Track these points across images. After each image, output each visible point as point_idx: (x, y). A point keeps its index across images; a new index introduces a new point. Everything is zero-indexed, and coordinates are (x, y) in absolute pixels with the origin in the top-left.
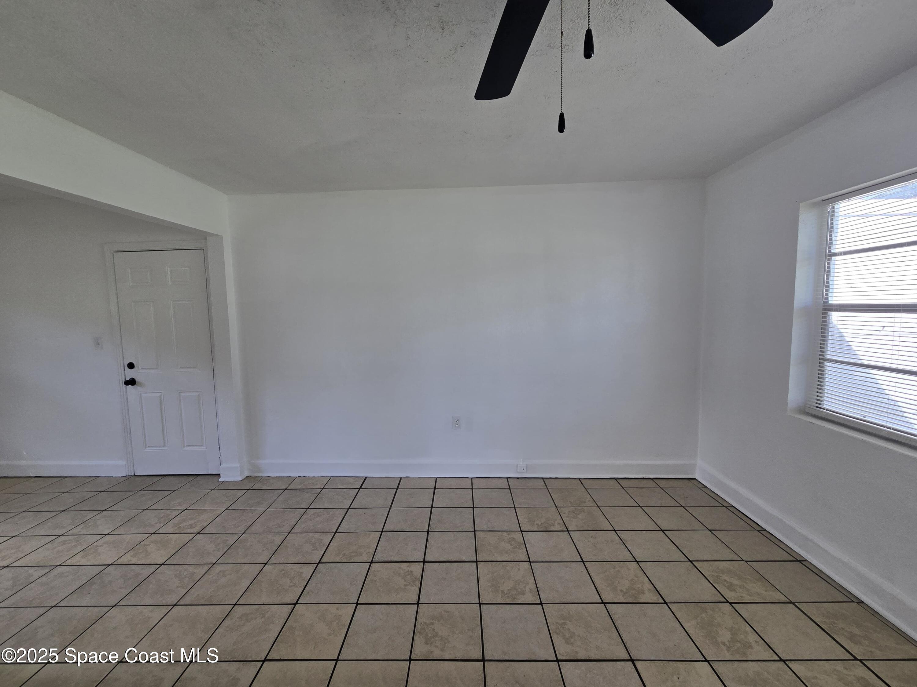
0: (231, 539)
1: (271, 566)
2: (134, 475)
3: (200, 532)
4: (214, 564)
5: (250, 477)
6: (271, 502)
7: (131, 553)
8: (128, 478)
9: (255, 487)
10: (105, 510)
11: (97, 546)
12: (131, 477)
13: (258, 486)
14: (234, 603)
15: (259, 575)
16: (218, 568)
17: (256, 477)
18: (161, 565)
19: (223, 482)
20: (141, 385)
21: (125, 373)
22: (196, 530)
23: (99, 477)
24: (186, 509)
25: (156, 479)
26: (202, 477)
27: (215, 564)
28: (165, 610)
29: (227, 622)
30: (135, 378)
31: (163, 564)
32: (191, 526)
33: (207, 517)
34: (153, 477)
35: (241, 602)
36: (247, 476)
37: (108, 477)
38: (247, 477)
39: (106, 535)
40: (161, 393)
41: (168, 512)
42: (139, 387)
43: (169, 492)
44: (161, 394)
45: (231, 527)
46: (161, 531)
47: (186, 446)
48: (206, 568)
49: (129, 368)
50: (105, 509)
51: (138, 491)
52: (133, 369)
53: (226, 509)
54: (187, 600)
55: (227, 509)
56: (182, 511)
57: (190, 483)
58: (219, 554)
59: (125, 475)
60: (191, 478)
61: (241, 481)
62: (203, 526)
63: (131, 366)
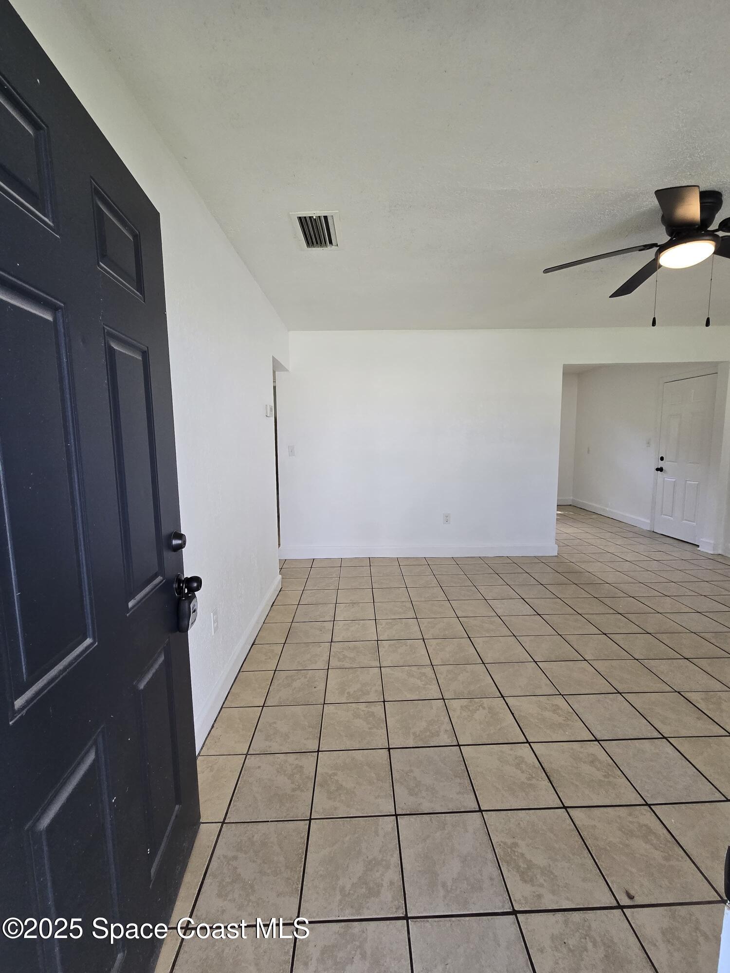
5: (722, 555)
12: (651, 532)
17: (726, 557)
19: (700, 550)
20: (665, 472)
21: (658, 463)
23: (636, 526)
25: (663, 536)
26: (689, 544)
30: (663, 467)
36: (720, 553)
37: (640, 528)
44: (676, 480)
47: (684, 520)
49: (660, 460)
52: (663, 461)
59: (649, 530)
60: (682, 542)
61: (712, 554)
63: (662, 459)
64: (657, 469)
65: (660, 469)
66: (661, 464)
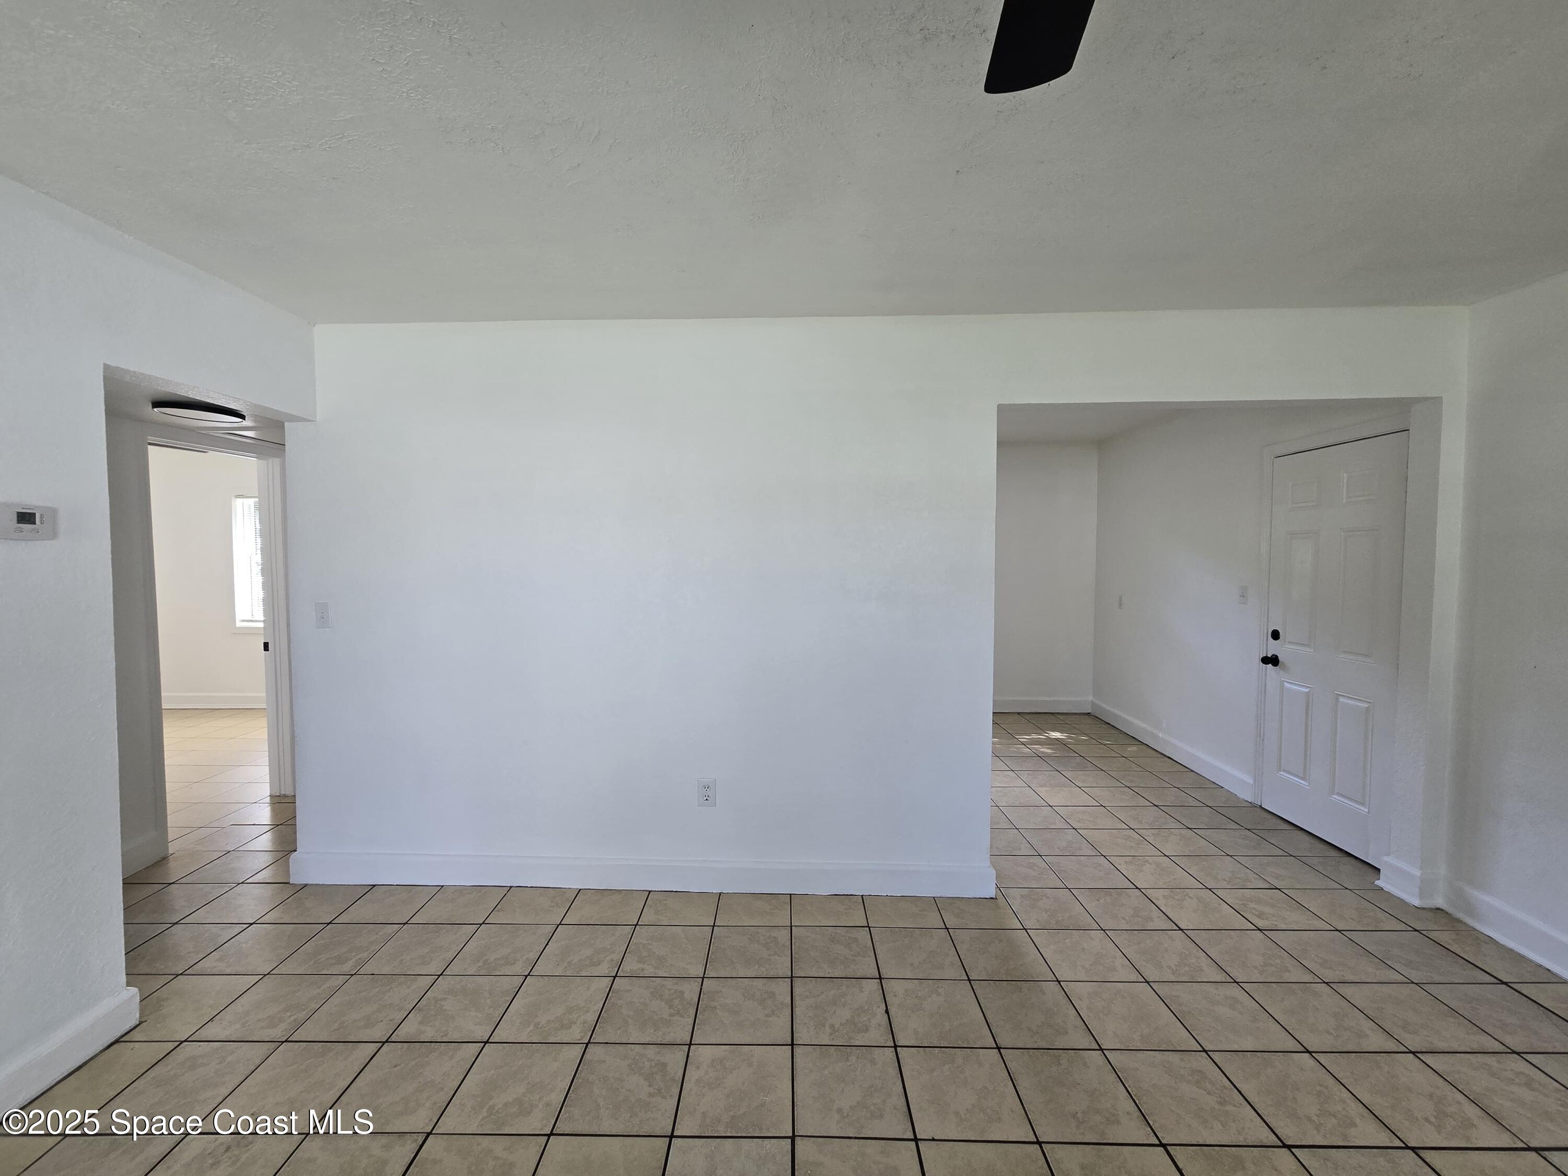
0: (1297, 975)
1: (1312, 1062)
2: (1261, 806)
3: (1264, 930)
4: (1235, 982)
5: (1447, 913)
6: (1437, 978)
7: (1166, 892)
8: (1253, 805)
9: (1432, 935)
10: (1190, 829)
11: (1147, 861)
12: (1256, 807)
13: (1444, 937)
14: (1206, 1049)
15: (1279, 1054)
16: (1235, 991)
17: (1459, 921)
18: (1181, 929)
19: (1382, 889)
20: (1285, 668)
21: (1267, 645)
22: (1261, 923)
23: (1223, 788)
24: (1279, 889)
25: (1286, 826)
26: (1353, 861)
27: (1237, 983)
28: (1134, 976)
29: (1174, 1058)
30: (1278, 655)
31: (1182, 930)
32: (1261, 915)
33: (1295, 919)
34: (1279, 821)
35: (1215, 1056)
36: (1438, 906)
37: (1232, 793)
38: (1438, 909)
39: (1165, 856)
40: (1310, 687)
41: (1251, 876)
42: (1282, 672)
43: (1281, 853)
44: (1310, 691)
45: (1316, 959)
46: (1219, 893)
47: (1335, 793)
48: (1220, 977)
49: (1272, 638)
50: (1190, 827)
51: (1246, 829)
52: (1278, 641)
53: (1337, 930)
54: (1162, 989)
55: (1339, 931)
56: (1271, 888)
57: (1324, 859)
58: (1256, 977)
59: (1250, 801)
60: (1334, 853)
61: (1418, 908)
62: (1276, 925)
63: (1275, 635)
64: (1266, 660)
65: (1272, 660)
66: (1273, 648)
